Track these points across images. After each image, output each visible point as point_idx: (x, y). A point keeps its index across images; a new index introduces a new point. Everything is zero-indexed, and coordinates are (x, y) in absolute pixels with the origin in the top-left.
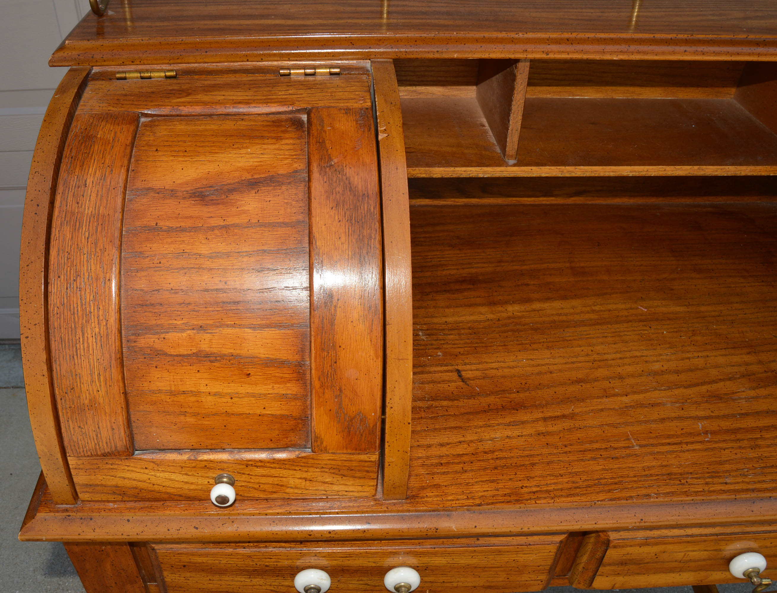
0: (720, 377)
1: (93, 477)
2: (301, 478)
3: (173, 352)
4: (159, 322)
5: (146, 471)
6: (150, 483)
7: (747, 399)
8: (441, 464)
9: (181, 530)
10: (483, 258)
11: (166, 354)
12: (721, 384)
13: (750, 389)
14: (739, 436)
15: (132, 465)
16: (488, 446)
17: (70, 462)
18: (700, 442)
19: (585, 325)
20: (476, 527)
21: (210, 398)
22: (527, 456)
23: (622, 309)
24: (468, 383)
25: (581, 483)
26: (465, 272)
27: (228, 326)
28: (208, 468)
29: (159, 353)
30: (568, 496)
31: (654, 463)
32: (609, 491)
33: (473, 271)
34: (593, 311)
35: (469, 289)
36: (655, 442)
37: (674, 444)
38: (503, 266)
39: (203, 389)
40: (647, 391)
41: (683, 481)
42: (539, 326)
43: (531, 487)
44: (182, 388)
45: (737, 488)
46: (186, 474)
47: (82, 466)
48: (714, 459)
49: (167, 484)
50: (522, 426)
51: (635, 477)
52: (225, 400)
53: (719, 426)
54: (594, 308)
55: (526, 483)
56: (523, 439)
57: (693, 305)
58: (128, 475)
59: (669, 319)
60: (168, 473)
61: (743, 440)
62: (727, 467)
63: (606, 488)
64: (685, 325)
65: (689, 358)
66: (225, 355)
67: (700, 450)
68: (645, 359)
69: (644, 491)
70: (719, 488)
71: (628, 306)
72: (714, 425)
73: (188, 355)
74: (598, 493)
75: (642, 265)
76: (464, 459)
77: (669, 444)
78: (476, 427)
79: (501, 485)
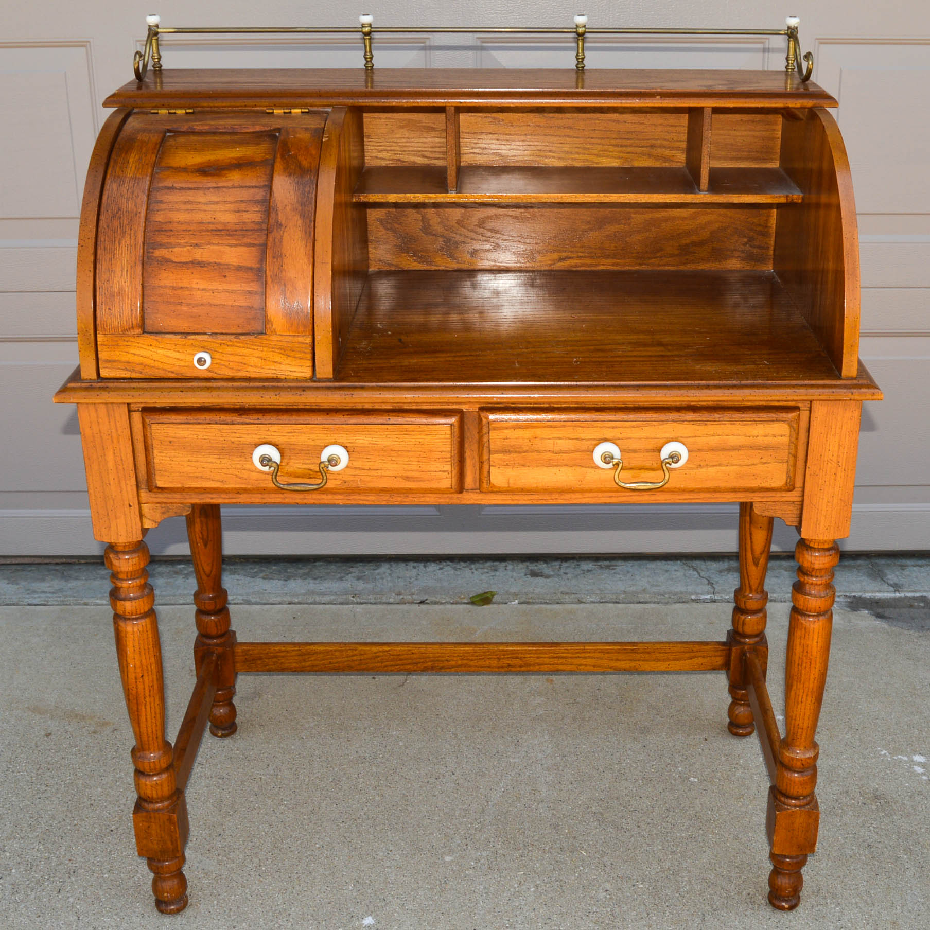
1: (112, 353)
2: (258, 357)
3: (177, 260)
4: (169, 241)
5: (151, 348)
6: (153, 360)
11: (172, 262)
15: (141, 342)
17: (99, 339)
21: (199, 292)
27: (214, 244)
29: (168, 261)
39: (194, 286)
44: (180, 285)
46: (178, 352)
47: (105, 343)
49: (165, 360)
52: (208, 294)
58: (138, 351)
60: (166, 350)
66: (210, 263)
73: (187, 262)
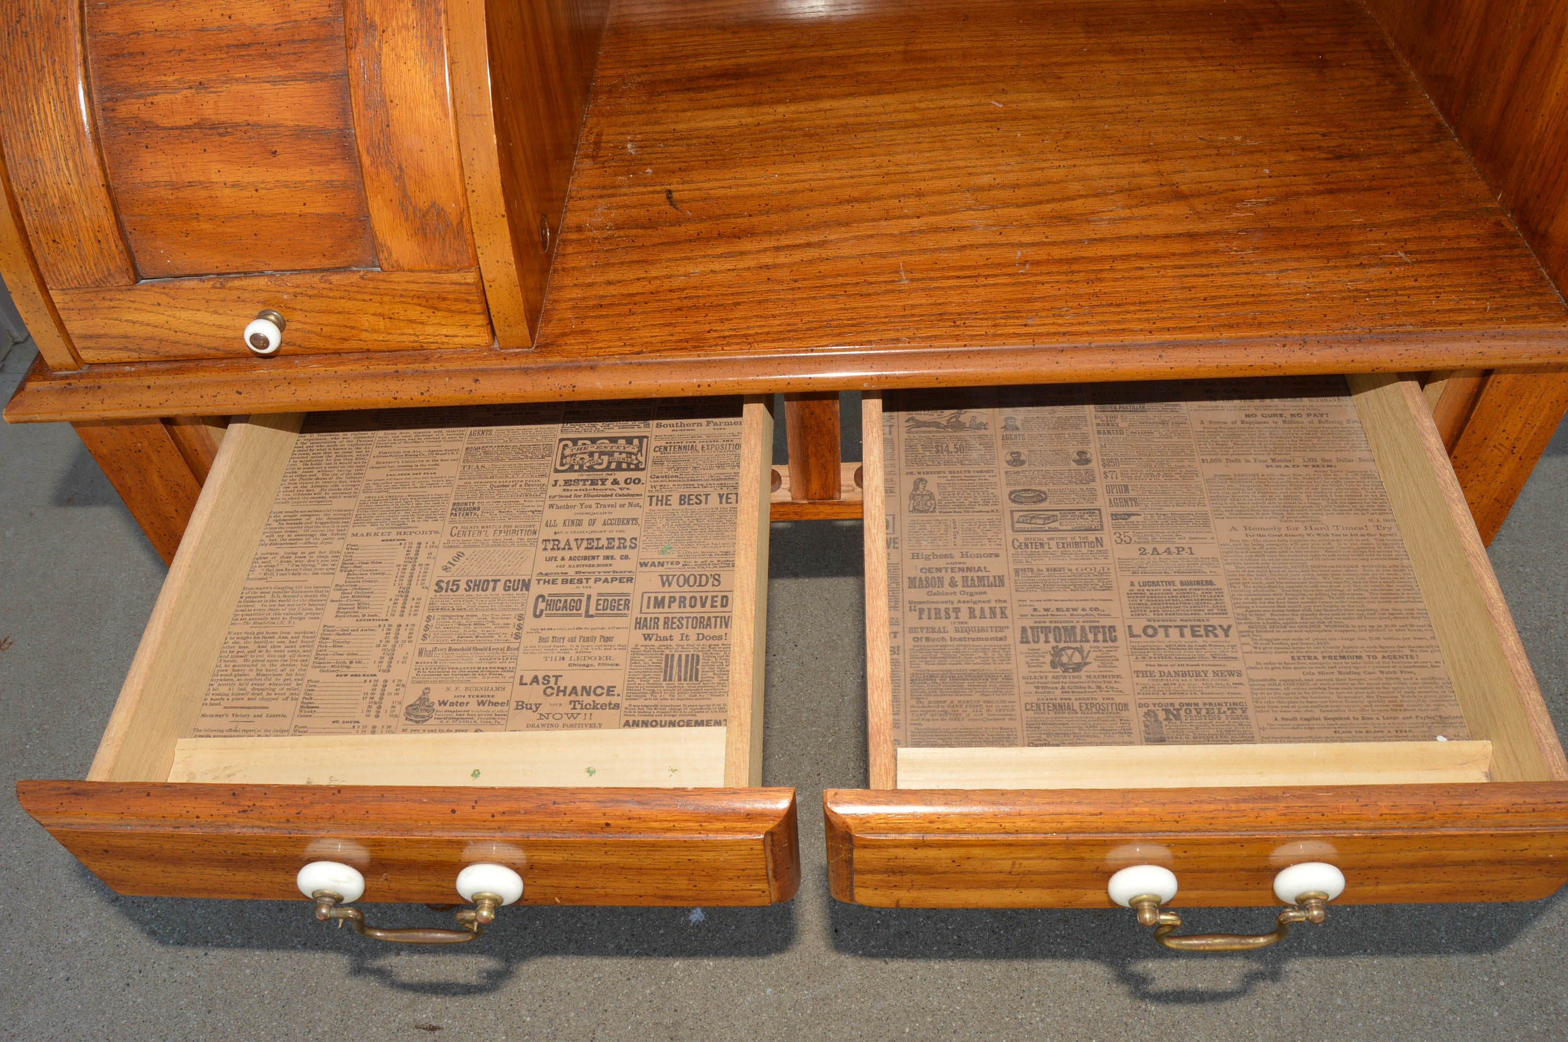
0: (1081, 193)
1: (91, 323)
2: (374, 315)
3: (166, 123)
4: (142, 80)
5: (160, 309)
6: (170, 329)
7: (1112, 221)
8: (601, 306)
9: (219, 397)
10: (766, 43)
11: (157, 127)
12: (1080, 202)
13: (1123, 208)
14: (1075, 267)
15: (138, 299)
16: (676, 283)
17: (56, 299)
18: (1010, 275)
19: (894, 128)
20: (630, 383)
21: (227, 191)
22: (732, 294)
23: (964, 106)
24: (678, 206)
25: (800, 325)
26: (729, 63)
27: (237, 80)
28: (243, 301)
29: (148, 126)
30: (773, 341)
31: (924, 301)
32: (839, 335)
33: (743, 61)
34: (915, 110)
35: (728, 85)
36: (938, 274)
37: (965, 277)
38: (793, 53)
39: (215, 178)
40: (955, 211)
41: (958, 323)
42: (819, 130)
43: (722, 331)
44: (187, 178)
45: (1039, 331)
46: (216, 312)
47: (71, 305)
48: (1021, 296)
49: (194, 329)
50: (739, 257)
51: (886, 317)
52: (246, 193)
53: (1049, 255)
54: (917, 105)
55: (717, 326)
56: (734, 274)
57: (1084, 98)
58: (137, 317)
59: (1035, 118)
60: (190, 312)
61: (1079, 272)
62: (1038, 305)
63: (837, 331)
64: (1056, 126)
65: (1043, 169)
66: (238, 125)
67: (1004, 284)
68: (969, 170)
69: (892, 335)
70: (1012, 331)
71: (975, 101)
72: (1041, 254)
73: (189, 127)
74: (820, 337)
75: (1025, 45)
76: (637, 299)
77: (958, 277)
78: (669, 260)
79: (678, 329)
